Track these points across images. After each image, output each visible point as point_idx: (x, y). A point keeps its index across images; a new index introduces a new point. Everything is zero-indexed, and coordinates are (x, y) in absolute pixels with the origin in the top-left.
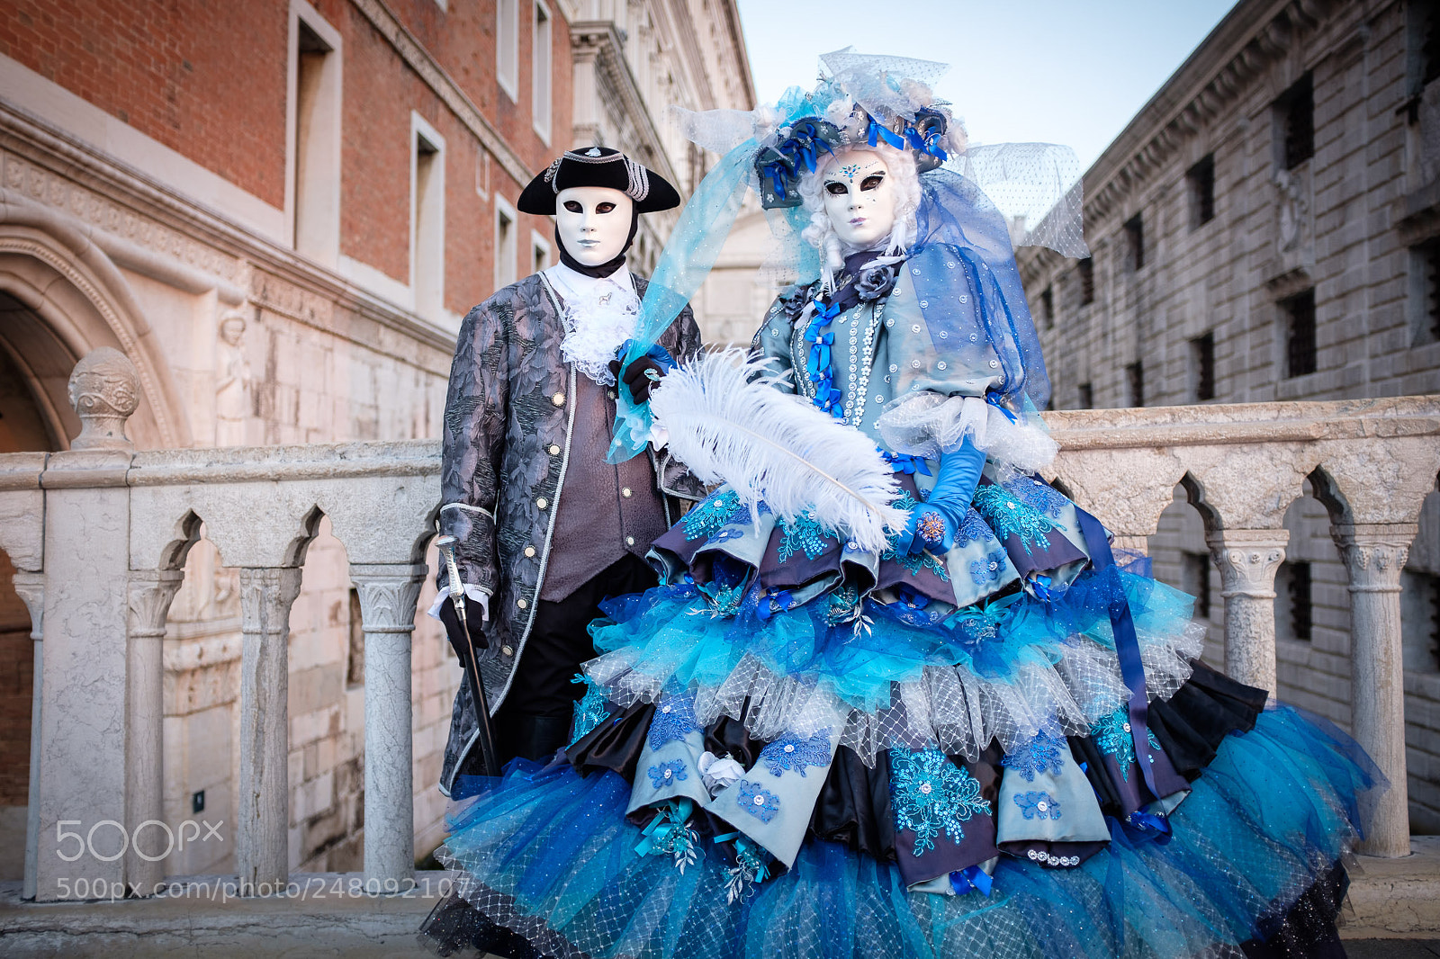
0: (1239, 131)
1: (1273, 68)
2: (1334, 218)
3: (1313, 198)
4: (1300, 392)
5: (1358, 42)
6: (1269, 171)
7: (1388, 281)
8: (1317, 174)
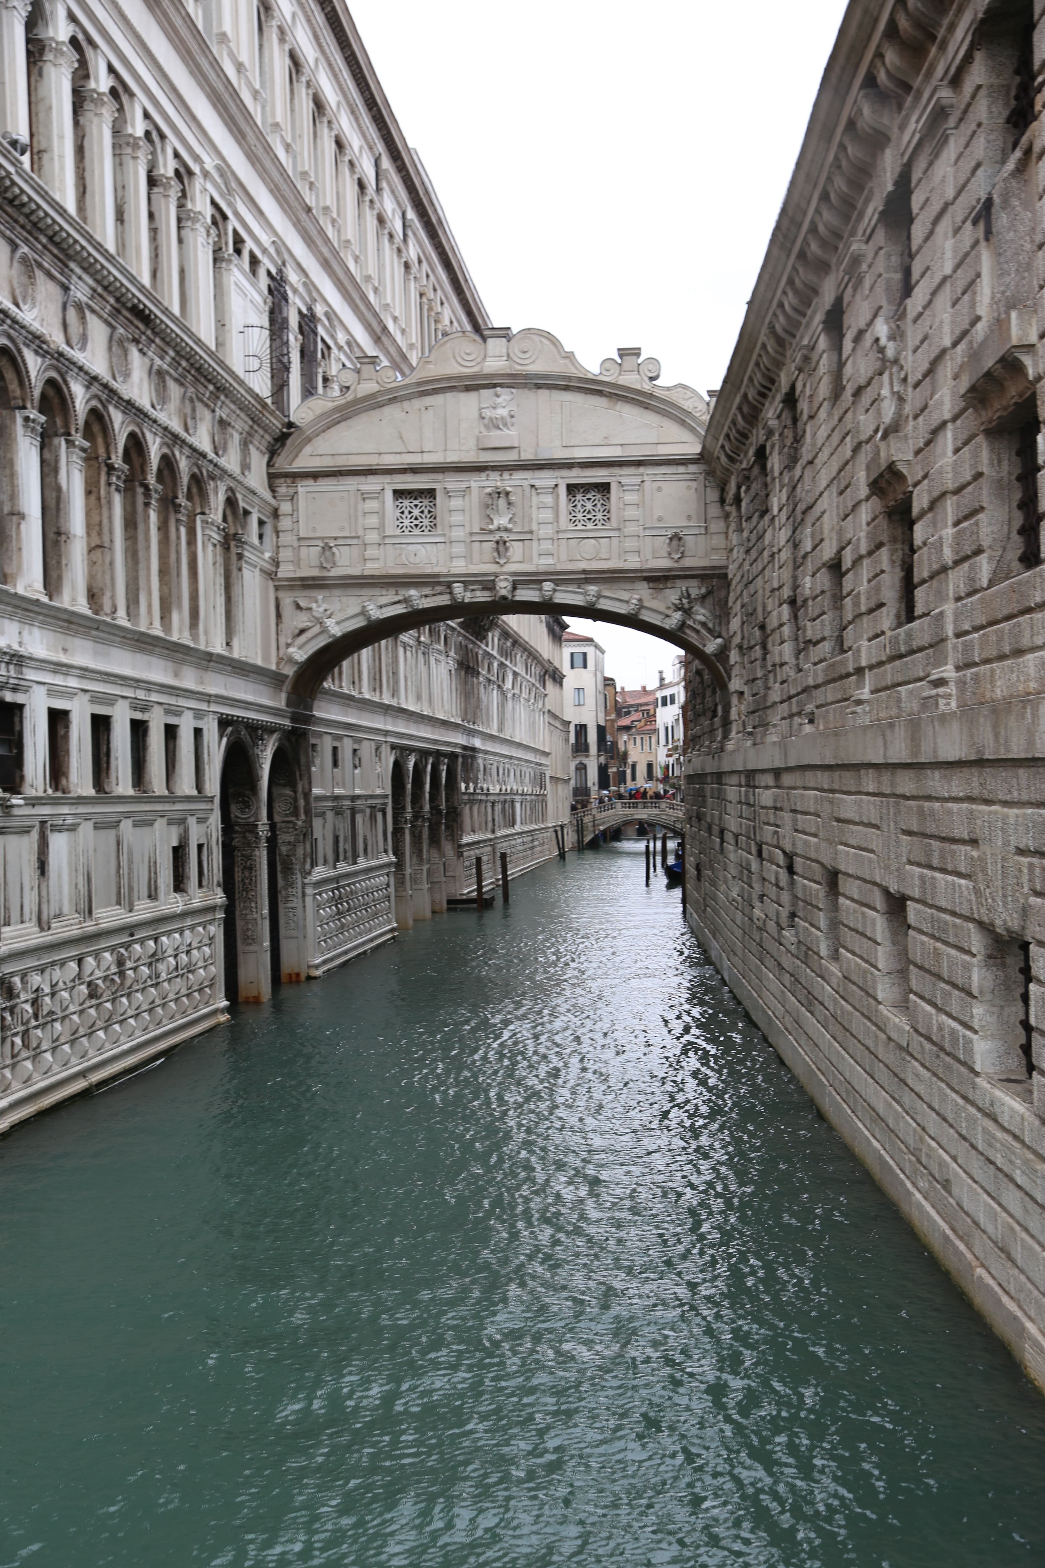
2: (927, 388)
3: (911, 358)
4: (903, 649)
7: (969, 484)
8: (915, 321)
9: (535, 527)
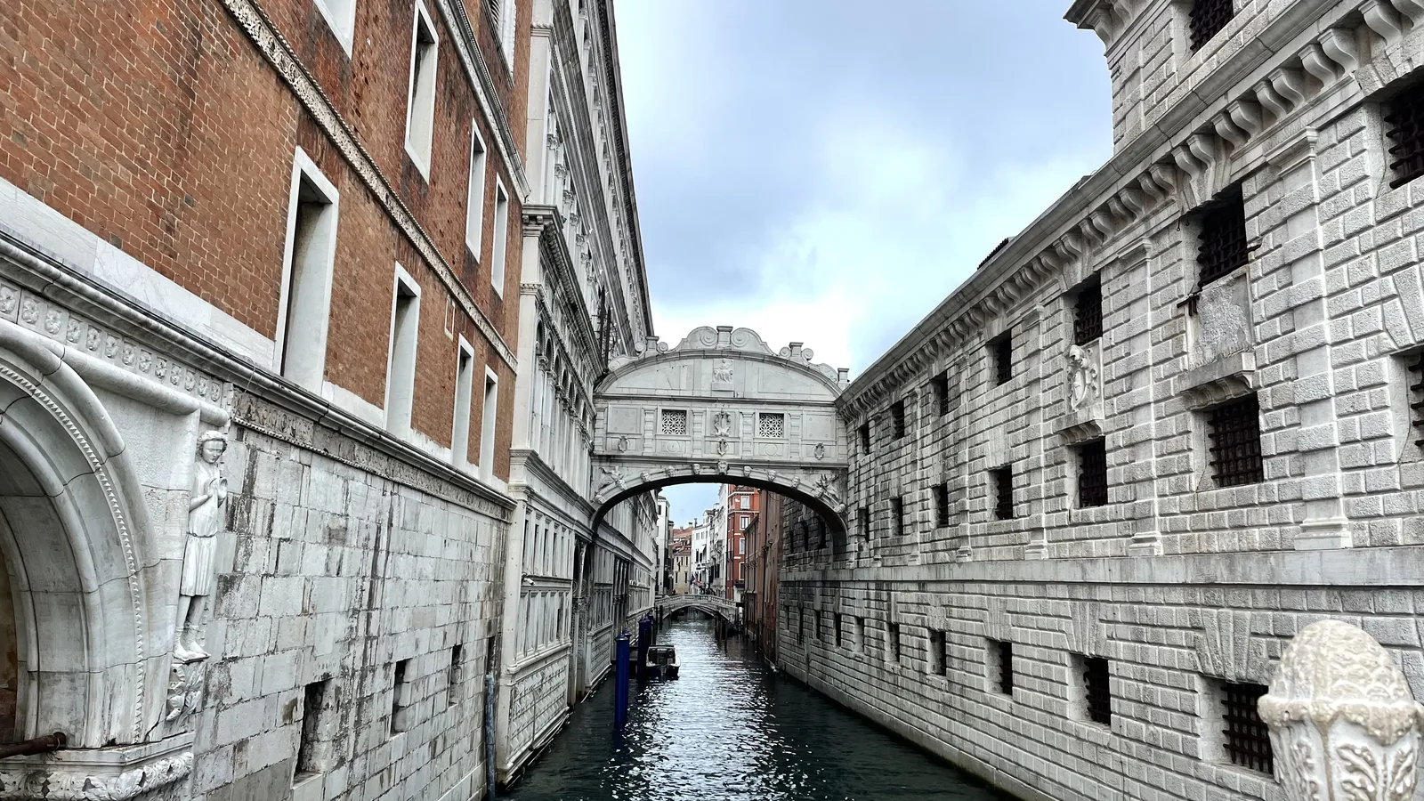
0: (1036, 314)
1: (1067, 268)
2: (1123, 384)
3: (1102, 368)
4: (1093, 520)
5: (1142, 251)
6: (1063, 345)
7: (1173, 436)
8: (1106, 349)
9: (741, 435)
